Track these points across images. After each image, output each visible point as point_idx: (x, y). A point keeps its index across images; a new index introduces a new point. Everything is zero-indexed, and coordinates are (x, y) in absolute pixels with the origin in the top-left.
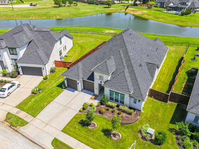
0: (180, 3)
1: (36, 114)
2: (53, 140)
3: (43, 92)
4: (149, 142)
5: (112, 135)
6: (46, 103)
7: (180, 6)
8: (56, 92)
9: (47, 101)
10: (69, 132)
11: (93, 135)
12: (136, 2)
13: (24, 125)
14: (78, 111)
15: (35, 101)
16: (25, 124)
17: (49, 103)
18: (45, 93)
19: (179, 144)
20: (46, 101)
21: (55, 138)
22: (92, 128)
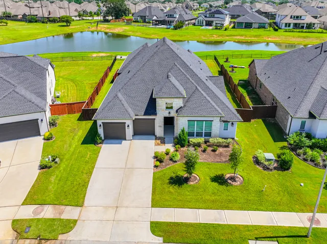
0: (167, 16)
1: (82, 200)
2: (151, 227)
3: (61, 160)
4: (275, 171)
5: (229, 181)
6: (85, 175)
7: (167, 19)
8: (89, 153)
9: (85, 172)
10: (166, 203)
11: (205, 191)
12: (107, 18)
13: (72, 228)
14: (153, 168)
15: (60, 180)
16: (72, 225)
17: (91, 173)
18: (67, 160)
19: (305, 160)
20: (82, 172)
21: (152, 223)
22: (195, 182)
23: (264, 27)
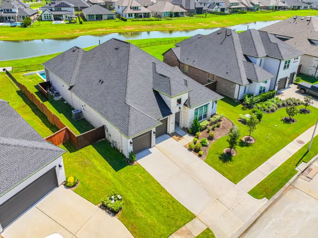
0: (2, 11)
2: (252, 196)
5: (248, 142)
6: (162, 193)
7: (4, 14)
8: (137, 174)
9: (158, 191)
14: (199, 158)
16: (210, 233)
20: (156, 193)
21: (249, 193)
23: (112, 18)
